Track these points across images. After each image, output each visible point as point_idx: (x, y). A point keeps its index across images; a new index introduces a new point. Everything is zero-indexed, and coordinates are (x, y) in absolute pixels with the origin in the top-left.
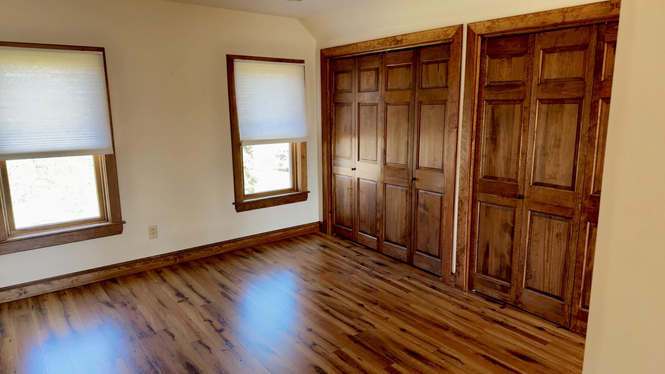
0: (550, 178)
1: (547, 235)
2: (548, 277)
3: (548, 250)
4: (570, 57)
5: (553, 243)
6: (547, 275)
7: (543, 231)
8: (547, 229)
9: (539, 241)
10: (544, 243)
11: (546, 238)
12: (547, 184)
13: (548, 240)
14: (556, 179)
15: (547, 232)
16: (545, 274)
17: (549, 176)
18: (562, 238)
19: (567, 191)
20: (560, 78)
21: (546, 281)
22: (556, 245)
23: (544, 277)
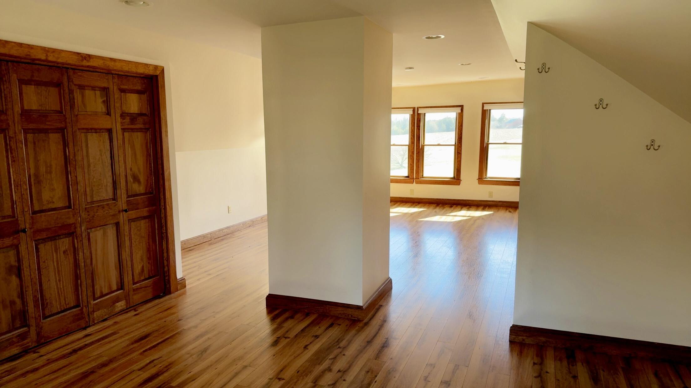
0: (48, 204)
1: (55, 257)
2: (63, 294)
3: (58, 271)
4: (46, 91)
5: (62, 261)
6: (62, 293)
7: (51, 255)
8: (54, 251)
9: (48, 267)
10: (54, 266)
11: (54, 260)
12: (46, 209)
13: (57, 261)
14: (54, 202)
15: (55, 255)
16: (60, 293)
17: (46, 201)
18: (69, 253)
19: (66, 210)
20: (40, 109)
21: (62, 299)
22: (65, 261)
23: (60, 296)
